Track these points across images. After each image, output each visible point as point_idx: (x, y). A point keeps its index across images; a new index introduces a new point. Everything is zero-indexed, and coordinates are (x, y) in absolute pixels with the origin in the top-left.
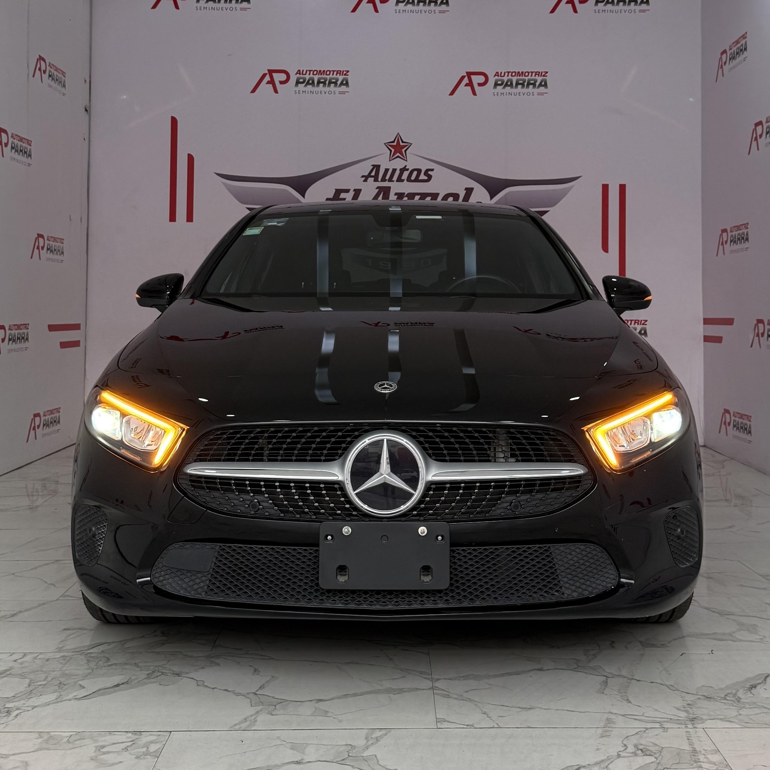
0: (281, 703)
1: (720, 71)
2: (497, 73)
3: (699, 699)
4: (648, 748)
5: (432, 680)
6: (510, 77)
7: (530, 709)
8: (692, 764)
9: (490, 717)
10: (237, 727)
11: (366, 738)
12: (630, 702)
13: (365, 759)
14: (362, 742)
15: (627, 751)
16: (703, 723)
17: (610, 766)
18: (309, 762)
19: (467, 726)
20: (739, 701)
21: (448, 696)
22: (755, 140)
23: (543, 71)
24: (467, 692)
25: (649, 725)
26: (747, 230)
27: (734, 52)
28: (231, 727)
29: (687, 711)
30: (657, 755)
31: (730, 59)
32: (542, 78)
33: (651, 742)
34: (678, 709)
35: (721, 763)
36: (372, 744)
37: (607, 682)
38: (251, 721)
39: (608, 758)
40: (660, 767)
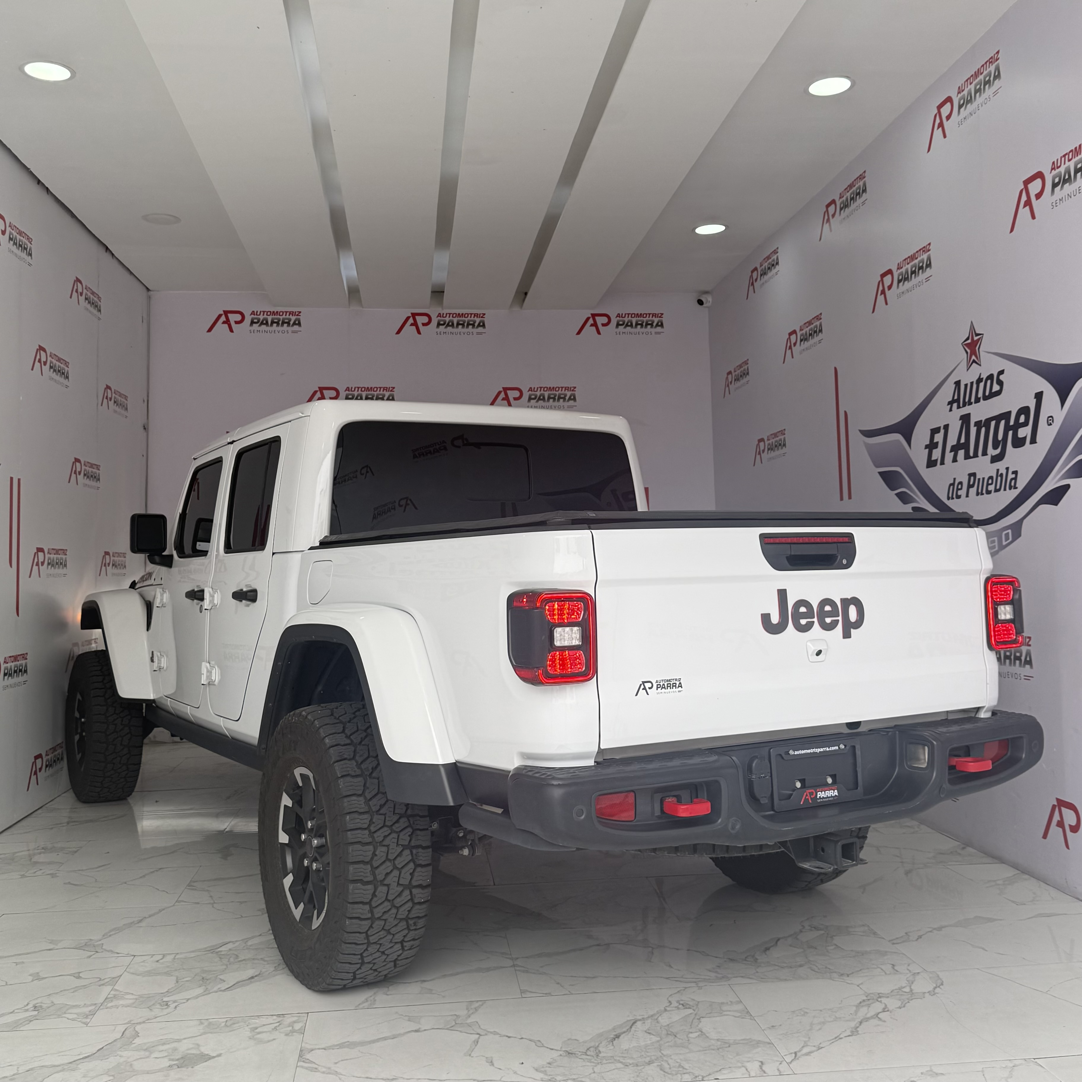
1: (727, 388)
2: (531, 388)
3: (725, 961)
4: (687, 1002)
5: (512, 959)
6: (542, 392)
7: (594, 977)
8: (721, 1013)
9: (562, 986)
10: (361, 1006)
11: (467, 1009)
12: (672, 967)
13: (469, 1025)
14: (465, 1012)
15: (672, 1006)
16: (729, 980)
17: (660, 1018)
18: (425, 1030)
19: (546, 994)
20: (756, 962)
21: (527, 972)
23: (572, 386)
24: (541, 967)
25: (689, 985)
28: (356, 1007)
29: (716, 972)
30: (695, 1008)
32: (571, 392)
33: (690, 998)
34: (710, 971)
35: (743, 1011)
36: (472, 1013)
37: (653, 953)
38: (371, 1001)
39: (658, 1012)
40: (698, 1017)
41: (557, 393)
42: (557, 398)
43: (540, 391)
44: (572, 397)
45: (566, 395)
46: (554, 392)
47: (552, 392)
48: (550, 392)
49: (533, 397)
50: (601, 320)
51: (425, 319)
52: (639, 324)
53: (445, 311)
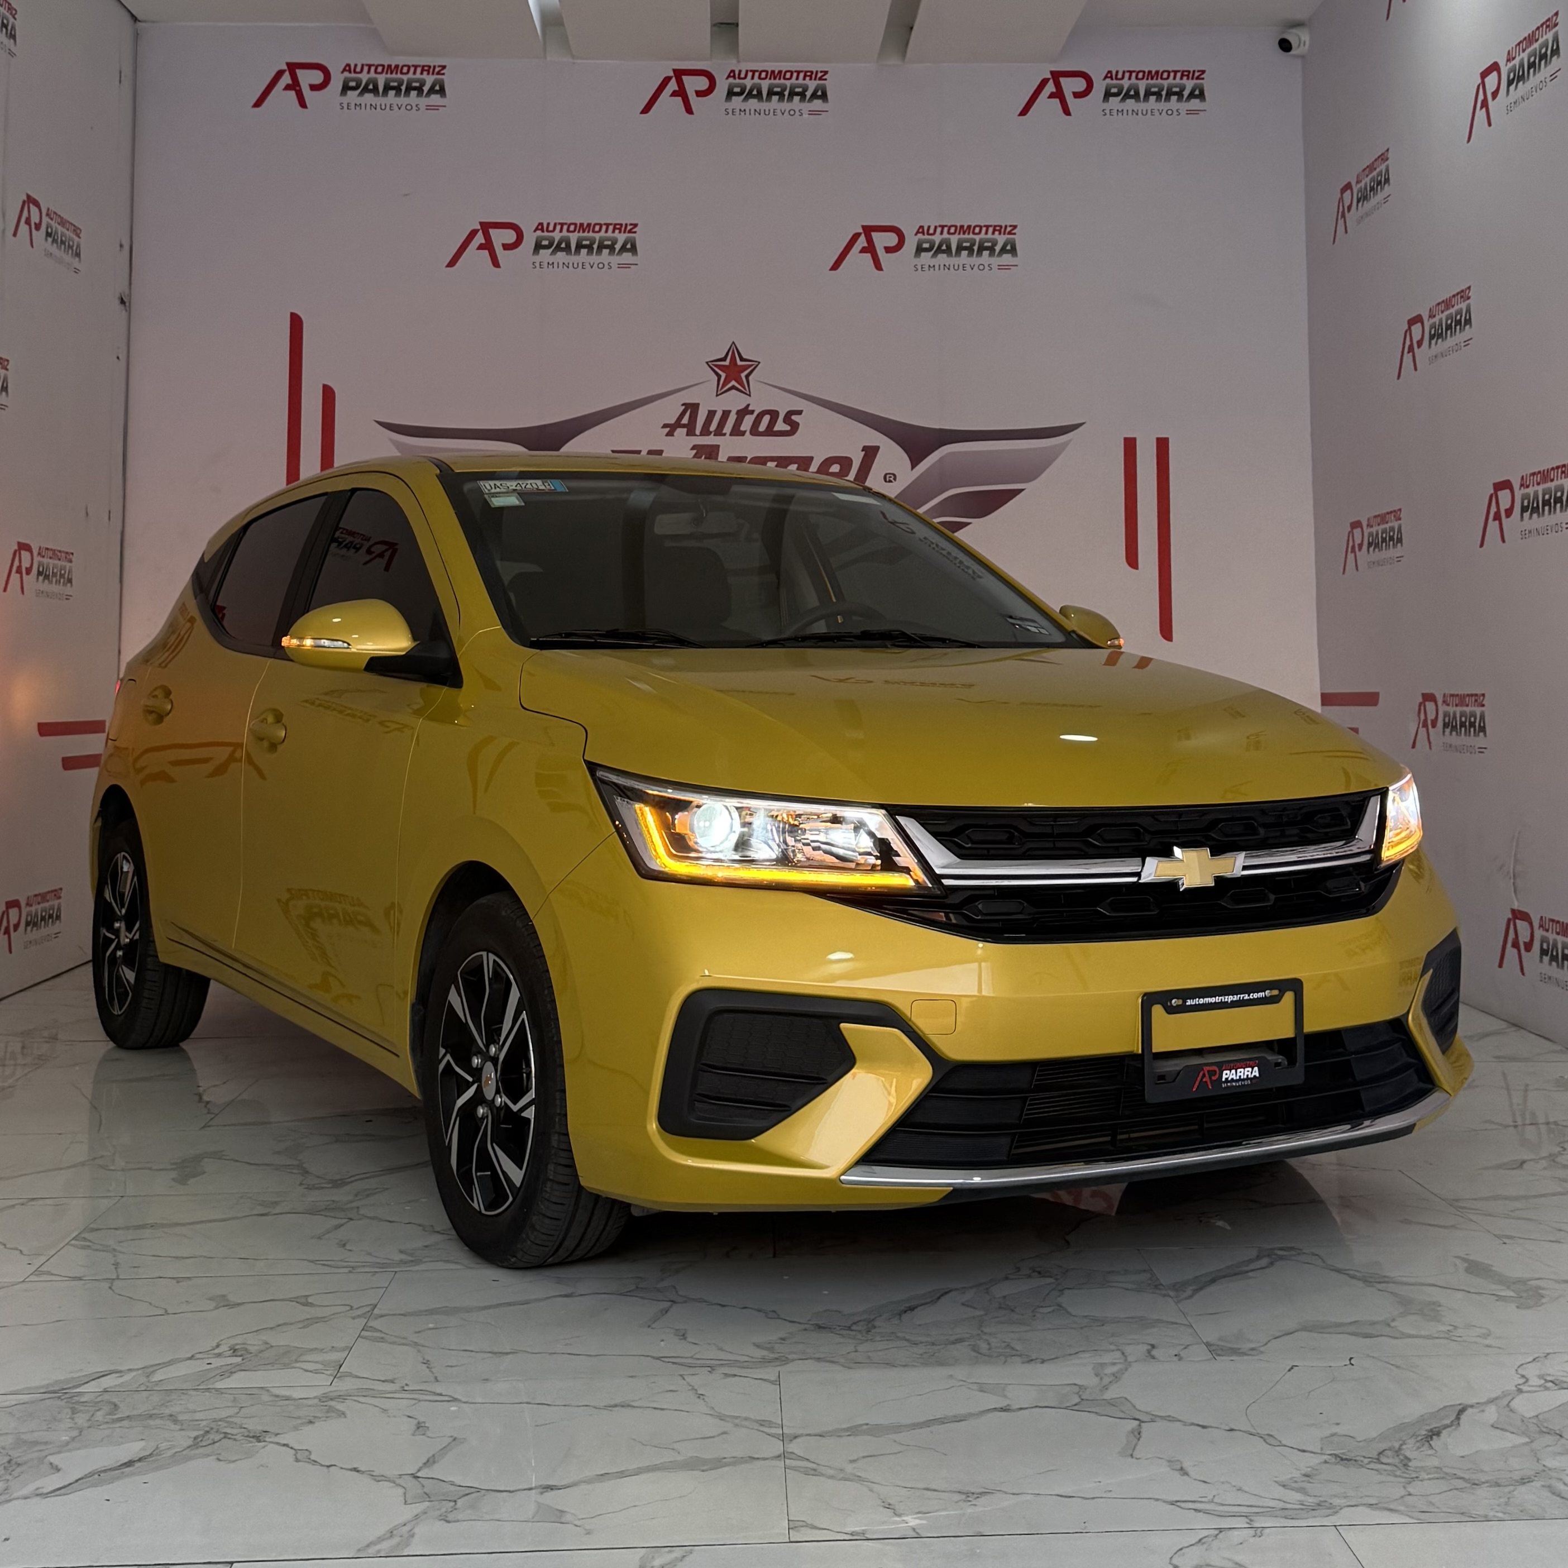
0: (467, 1495)
1: (1341, 222)
2: (922, 227)
3: (1327, 1462)
7: (982, 1494)
10: (372, 1550)
12: (1187, 1474)
16: (1334, 1514)
19: (851, 1535)
20: (1406, 1466)
21: (814, 1473)
22: (1409, 352)
23: (1008, 223)
24: (854, 1462)
25: (1225, 1523)
26: (1399, 522)
27: (1366, 188)
28: (359, 1550)
29: (1301, 1490)
31: (1358, 201)
32: (1006, 237)
34: (1284, 1486)
38: (401, 1536)
41: (977, 238)
42: (976, 248)
43: (942, 233)
44: (1008, 248)
45: (995, 243)
46: (971, 236)
47: (966, 236)
48: (962, 236)
49: (926, 245)
50: (1071, 86)
51: (703, 83)
52: (1154, 94)
53: (744, 66)
